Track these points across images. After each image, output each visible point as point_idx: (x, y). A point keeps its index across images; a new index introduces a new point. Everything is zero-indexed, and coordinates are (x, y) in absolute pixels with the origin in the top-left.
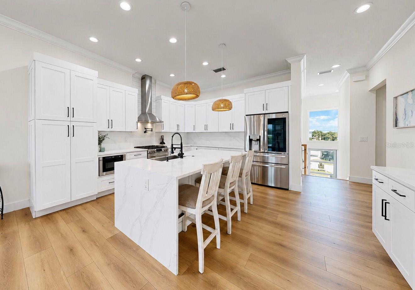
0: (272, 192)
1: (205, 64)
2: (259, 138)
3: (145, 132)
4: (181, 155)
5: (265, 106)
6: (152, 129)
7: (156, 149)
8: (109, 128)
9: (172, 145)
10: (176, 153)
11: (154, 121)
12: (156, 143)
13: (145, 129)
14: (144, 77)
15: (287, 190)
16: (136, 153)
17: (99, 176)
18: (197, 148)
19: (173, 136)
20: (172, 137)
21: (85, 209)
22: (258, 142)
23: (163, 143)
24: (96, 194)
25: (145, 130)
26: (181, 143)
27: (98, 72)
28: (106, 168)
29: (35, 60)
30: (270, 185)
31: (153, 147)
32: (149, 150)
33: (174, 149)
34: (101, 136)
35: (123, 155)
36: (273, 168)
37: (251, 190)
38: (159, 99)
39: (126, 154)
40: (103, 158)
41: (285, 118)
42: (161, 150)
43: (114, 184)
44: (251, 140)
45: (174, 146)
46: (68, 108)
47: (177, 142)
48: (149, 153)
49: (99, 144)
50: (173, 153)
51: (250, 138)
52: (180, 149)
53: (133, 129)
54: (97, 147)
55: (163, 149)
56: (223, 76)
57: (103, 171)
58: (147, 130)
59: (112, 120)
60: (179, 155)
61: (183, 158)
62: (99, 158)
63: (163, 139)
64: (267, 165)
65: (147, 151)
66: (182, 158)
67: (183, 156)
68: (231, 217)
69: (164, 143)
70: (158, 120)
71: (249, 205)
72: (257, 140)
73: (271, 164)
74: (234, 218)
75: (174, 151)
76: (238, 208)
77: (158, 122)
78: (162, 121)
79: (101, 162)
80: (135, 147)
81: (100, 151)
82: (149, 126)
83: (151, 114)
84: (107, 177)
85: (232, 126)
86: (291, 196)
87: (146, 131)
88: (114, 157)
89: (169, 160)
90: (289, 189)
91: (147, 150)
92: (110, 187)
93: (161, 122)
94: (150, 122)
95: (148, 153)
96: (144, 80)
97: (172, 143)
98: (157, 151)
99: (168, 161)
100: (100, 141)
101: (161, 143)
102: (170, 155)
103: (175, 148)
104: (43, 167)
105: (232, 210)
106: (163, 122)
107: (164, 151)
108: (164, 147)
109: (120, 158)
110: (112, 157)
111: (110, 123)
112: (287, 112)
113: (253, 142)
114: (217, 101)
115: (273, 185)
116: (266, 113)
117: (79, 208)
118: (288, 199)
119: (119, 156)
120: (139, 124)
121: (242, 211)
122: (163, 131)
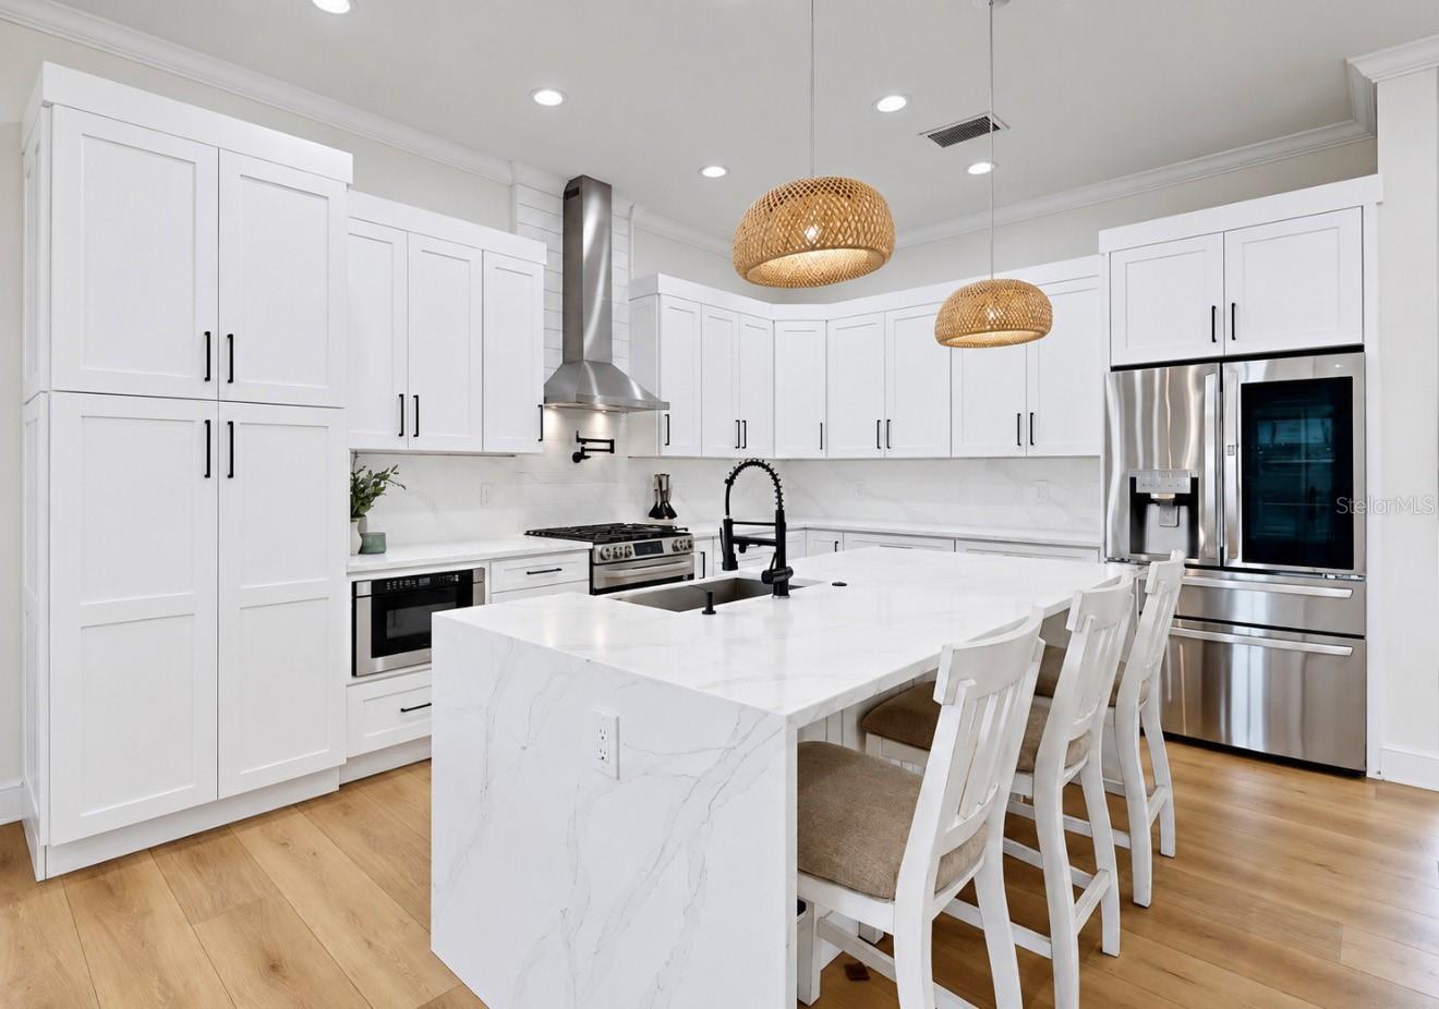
0: (1248, 781)
1: (892, 104)
2: (1187, 490)
3: (578, 457)
4: (777, 581)
5: (1226, 317)
6: (612, 442)
7: (631, 543)
8: (401, 435)
9: (729, 524)
10: (753, 565)
11: (622, 401)
12: (633, 514)
13: (579, 440)
14: (578, 189)
15: (1358, 775)
16: (532, 564)
17: (354, 673)
18: (838, 537)
19: (733, 477)
20: (730, 482)
21: (283, 844)
22: (1184, 511)
23: (662, 510)
24: (341, 767)
25: (580, 445)
26: (780, 514)
27: (351, 155)
28: (391, 633)
29: (50, 100)
30: (1239, 741)
31: (614, 533)
32: (599, 548)
33: (736, 547)
34: (363, 475)
35: (470, 572)
36: (1258, 655)
37: (1164, 775)
38: (646, 292)
39: (485, 566)
40: (376, 584)
41: (1350, 379)
42: (658, 548)
43: (429, 714)
44: (1139, 504)
45: (738, 531)
46: (208, 334)
47: (753, 507)
48: (597, 560)
49: (356, 514)
50: (730, 563)
51: (1139, 490)
52: (773, 549)
53: (524, 443)
54: (344, 532)
55: (667, 544)
56: (981, 168)
57: (376, 653)
58: (588, 445)
59: (417, 397)
60: (767, 576)
61: (790, 592)
62: (354, 585)
63: (663, 493)
64: (1227, 638)
65: (591, 551)
66: (786, 594)
67: (791, 581)
68: (1079, 936)
69: (672, 515)
70: (638, 395)
71: (1158, 860)
72: (1180, 500)
73: (1245, 630)
74: (1090, 942)
75: (739, 556)
76: (1106, 884)
77: (638, 405)
78: (664, 399)
79: (365, 607)
80: (528, 533)
81: (362, 551)
82: (598, 427)
83: (604, 367)
84: (396, 680)
85: (1026, 426)
86: (1379, 813)
87: (583, 449)
88: (427, 580)
89: (715, 608)
90: (1368, 775)
91: (589, 545)
92: (410, 729)
93: (653, 404)
94: (600, 406)
95: (592, 564)
96: (575, 198)
97: (728, 513)
98: (640, 550)
99: (710, 611)
100: (362, 497)
101: (656, 513)
102: (716, 573)
103: (744, 543)
104: (83, 628)
105: (1078, 892)
106: (667, 406)
107: (671, 552)
108: (669, 532)
109: (458, 589)
110: (417, 583)
111: (409, 413)
112: (1359, 348)
113: (1153, 512)
114: (966, 293)
115: (1258, 746)
116: (1229, 352)
117: (251, 837)
118: (1358, 828)
119: (454, 573)
120: (551, 418)
121: (1128, 902)
122: (666, 451)
